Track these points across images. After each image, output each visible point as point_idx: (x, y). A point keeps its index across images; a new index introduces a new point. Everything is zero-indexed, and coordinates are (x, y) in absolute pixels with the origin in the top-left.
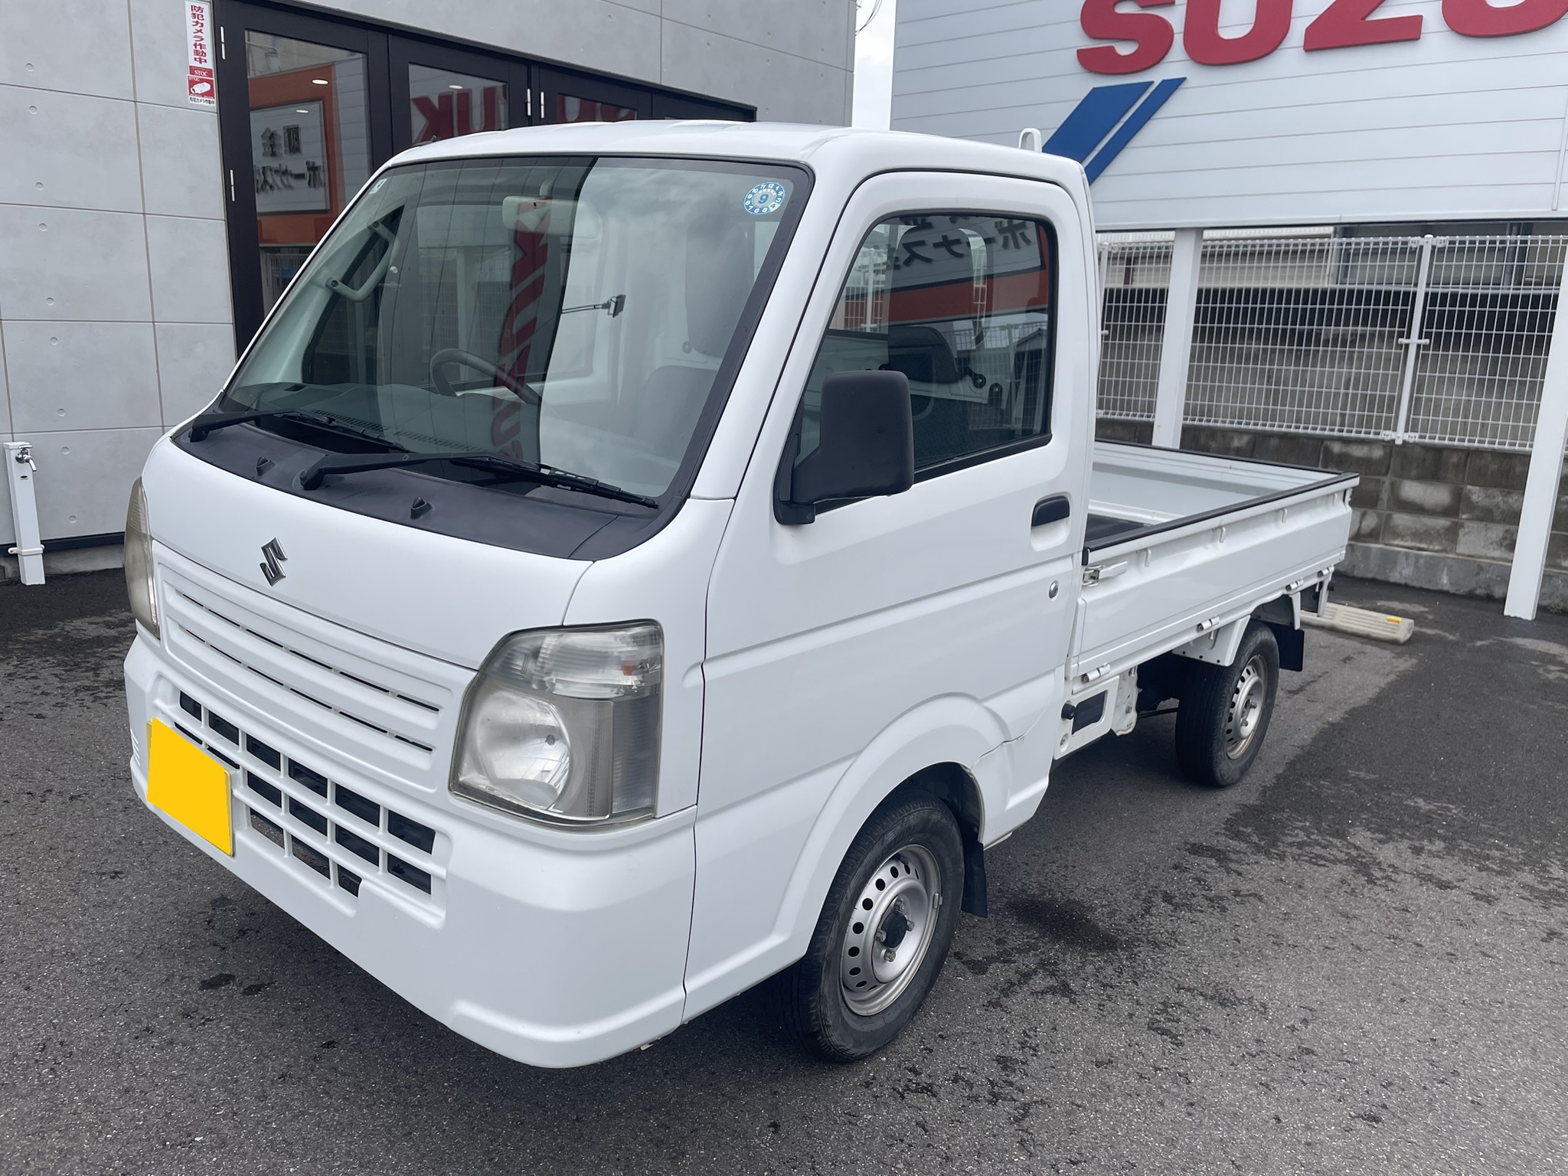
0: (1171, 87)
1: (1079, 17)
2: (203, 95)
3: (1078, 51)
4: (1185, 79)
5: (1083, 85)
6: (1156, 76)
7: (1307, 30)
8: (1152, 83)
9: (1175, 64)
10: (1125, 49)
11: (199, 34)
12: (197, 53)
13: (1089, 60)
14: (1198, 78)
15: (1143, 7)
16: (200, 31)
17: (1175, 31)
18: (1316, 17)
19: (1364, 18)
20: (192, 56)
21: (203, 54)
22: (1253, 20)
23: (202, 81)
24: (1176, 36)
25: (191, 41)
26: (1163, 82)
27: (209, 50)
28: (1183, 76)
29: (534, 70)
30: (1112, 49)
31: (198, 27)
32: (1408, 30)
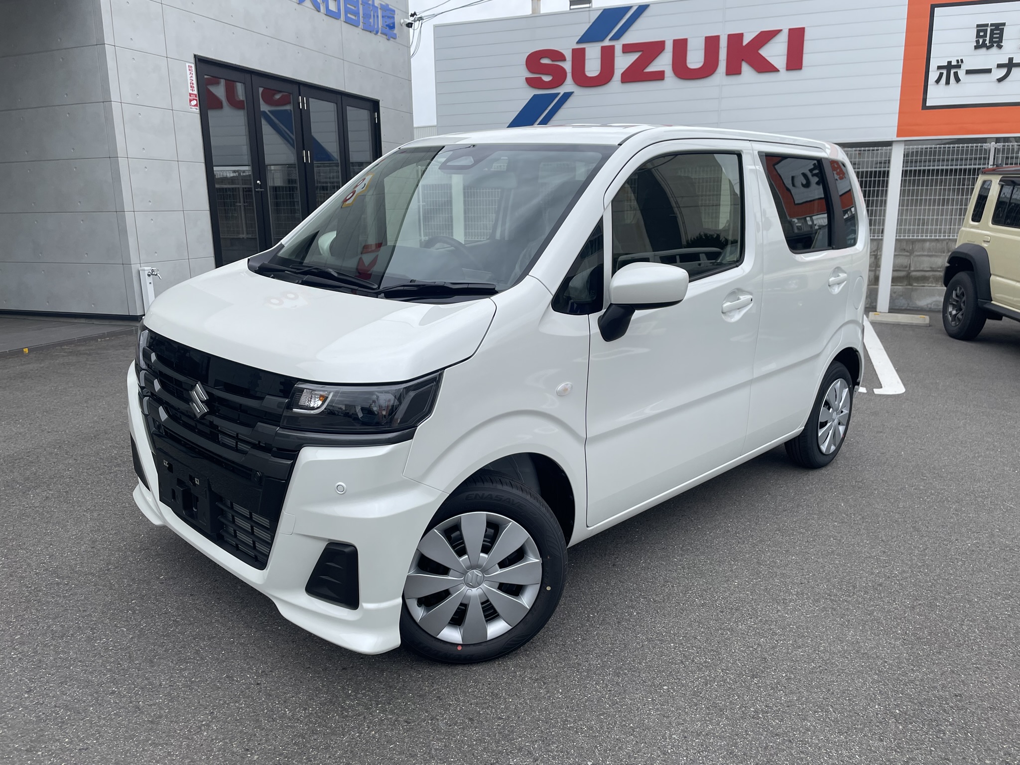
0: (567, 96)
1: (525, 63)
2: (194, 106)
3: (526, 78)
4: (572, 93)
5: (530, 93)
6: (562, 90)
7: (622, 74)
8: (559, 93)
9: (569, 85)
10: (547, 78)
11: (191, 78)
12: (191, 87)
13: (531, 82)
14: (578, 91)
15: (553, 61)
16: (192, 77)
19: (643, 71)
20: (190, 88)
21: (194, 87)
22: (600, 69)
23: (194, 99)
25: (189, 81)
26: (565, 93)
27: (195, 85)
28: (573, 91)
29: (301, 87)
30: (540, 78)
31: (191, 75)
32: (659, 76)
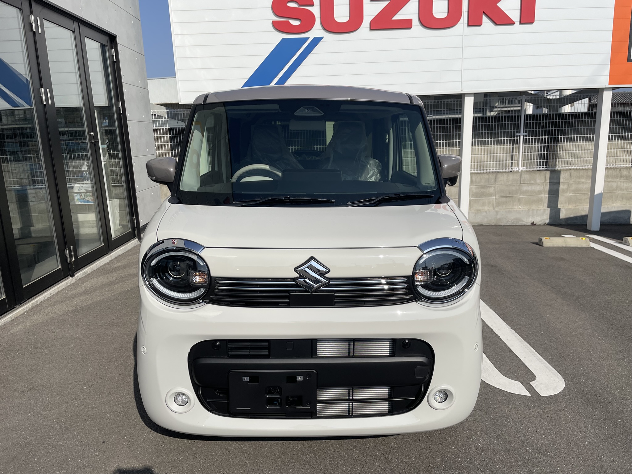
0: (317, 41)
1: (271, 8)
3: (273, 22)
4: (323, 38)
6: (311, 35)
7: (371, 22)
8: (308, 38)
10: (295, 23)
13: (277, 26)
15: (300, 5)
17: (316, 17)
18: (374, 16)
19: (391, 19)
22: (348, 15)
24: (316, 19)
26: (314, 38)
28: (322, 36)
30: (288, 22)
